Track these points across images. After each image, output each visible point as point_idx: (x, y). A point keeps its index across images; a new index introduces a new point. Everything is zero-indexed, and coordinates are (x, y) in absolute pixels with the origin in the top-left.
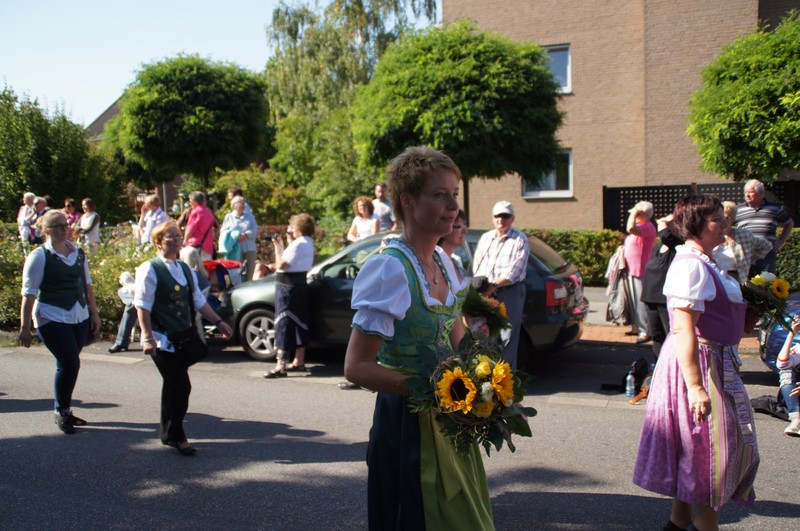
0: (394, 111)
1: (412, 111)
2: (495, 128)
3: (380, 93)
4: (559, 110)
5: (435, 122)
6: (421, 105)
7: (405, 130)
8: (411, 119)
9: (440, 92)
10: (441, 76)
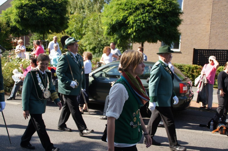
0: (119, 15)
1: (125, 15)
2: (157, 24)
3: (114, 8)
4: (180, 19)
5: (134, 20)
6: (129, 14)
7: (123, 22)
8: (125, 18)
9: (137, 9)
10: (138, 3)
